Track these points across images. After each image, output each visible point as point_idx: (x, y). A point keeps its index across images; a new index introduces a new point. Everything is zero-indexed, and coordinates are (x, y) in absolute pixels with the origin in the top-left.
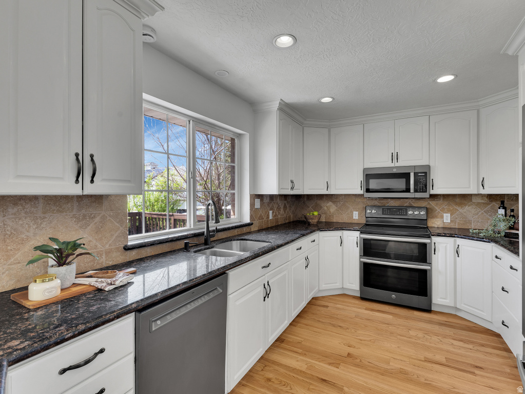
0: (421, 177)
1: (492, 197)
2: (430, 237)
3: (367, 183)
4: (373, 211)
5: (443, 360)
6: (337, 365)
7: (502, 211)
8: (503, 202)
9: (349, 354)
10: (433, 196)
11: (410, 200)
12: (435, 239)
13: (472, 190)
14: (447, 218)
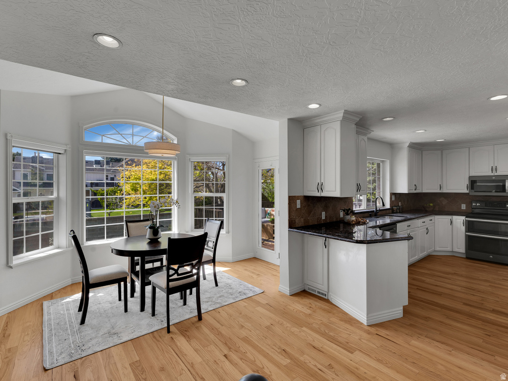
3: (472, 185)
4: (478, 205)
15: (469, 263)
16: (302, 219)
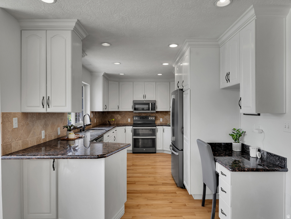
0: (153, 105)
2: (156, 126)
4: (137, 118)
10: (157, 112)
12: (158, 127)
14: (161, 120)
15: (135, 156)
16: (20, 141)
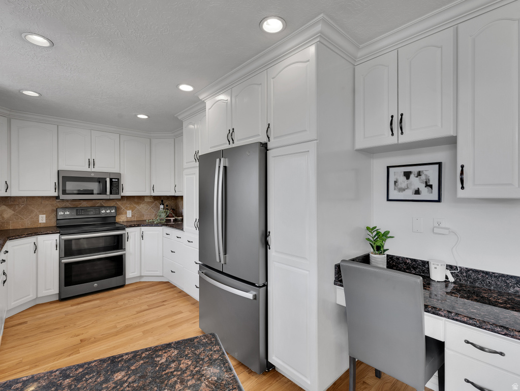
0: (115, 182)
1: (156, 198)
2: (125, 229)
3: (64, 185)
5: (147, 307)
6: (78, 352)
7: (162, 207)
8: (162, 201)
9: (81, 340)
11: (101, 201)
12: (128, 230)
13: (147, 193)
14: (129, 214)
